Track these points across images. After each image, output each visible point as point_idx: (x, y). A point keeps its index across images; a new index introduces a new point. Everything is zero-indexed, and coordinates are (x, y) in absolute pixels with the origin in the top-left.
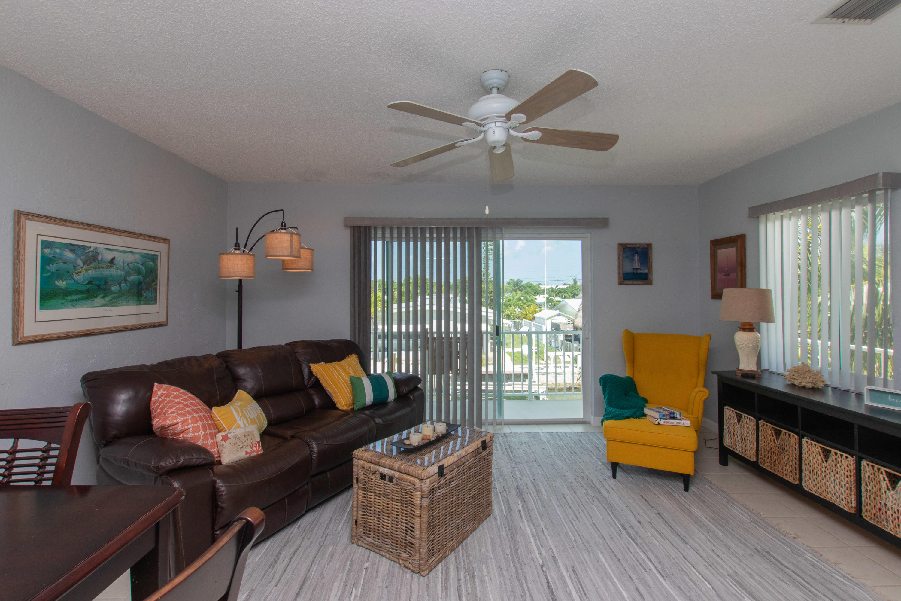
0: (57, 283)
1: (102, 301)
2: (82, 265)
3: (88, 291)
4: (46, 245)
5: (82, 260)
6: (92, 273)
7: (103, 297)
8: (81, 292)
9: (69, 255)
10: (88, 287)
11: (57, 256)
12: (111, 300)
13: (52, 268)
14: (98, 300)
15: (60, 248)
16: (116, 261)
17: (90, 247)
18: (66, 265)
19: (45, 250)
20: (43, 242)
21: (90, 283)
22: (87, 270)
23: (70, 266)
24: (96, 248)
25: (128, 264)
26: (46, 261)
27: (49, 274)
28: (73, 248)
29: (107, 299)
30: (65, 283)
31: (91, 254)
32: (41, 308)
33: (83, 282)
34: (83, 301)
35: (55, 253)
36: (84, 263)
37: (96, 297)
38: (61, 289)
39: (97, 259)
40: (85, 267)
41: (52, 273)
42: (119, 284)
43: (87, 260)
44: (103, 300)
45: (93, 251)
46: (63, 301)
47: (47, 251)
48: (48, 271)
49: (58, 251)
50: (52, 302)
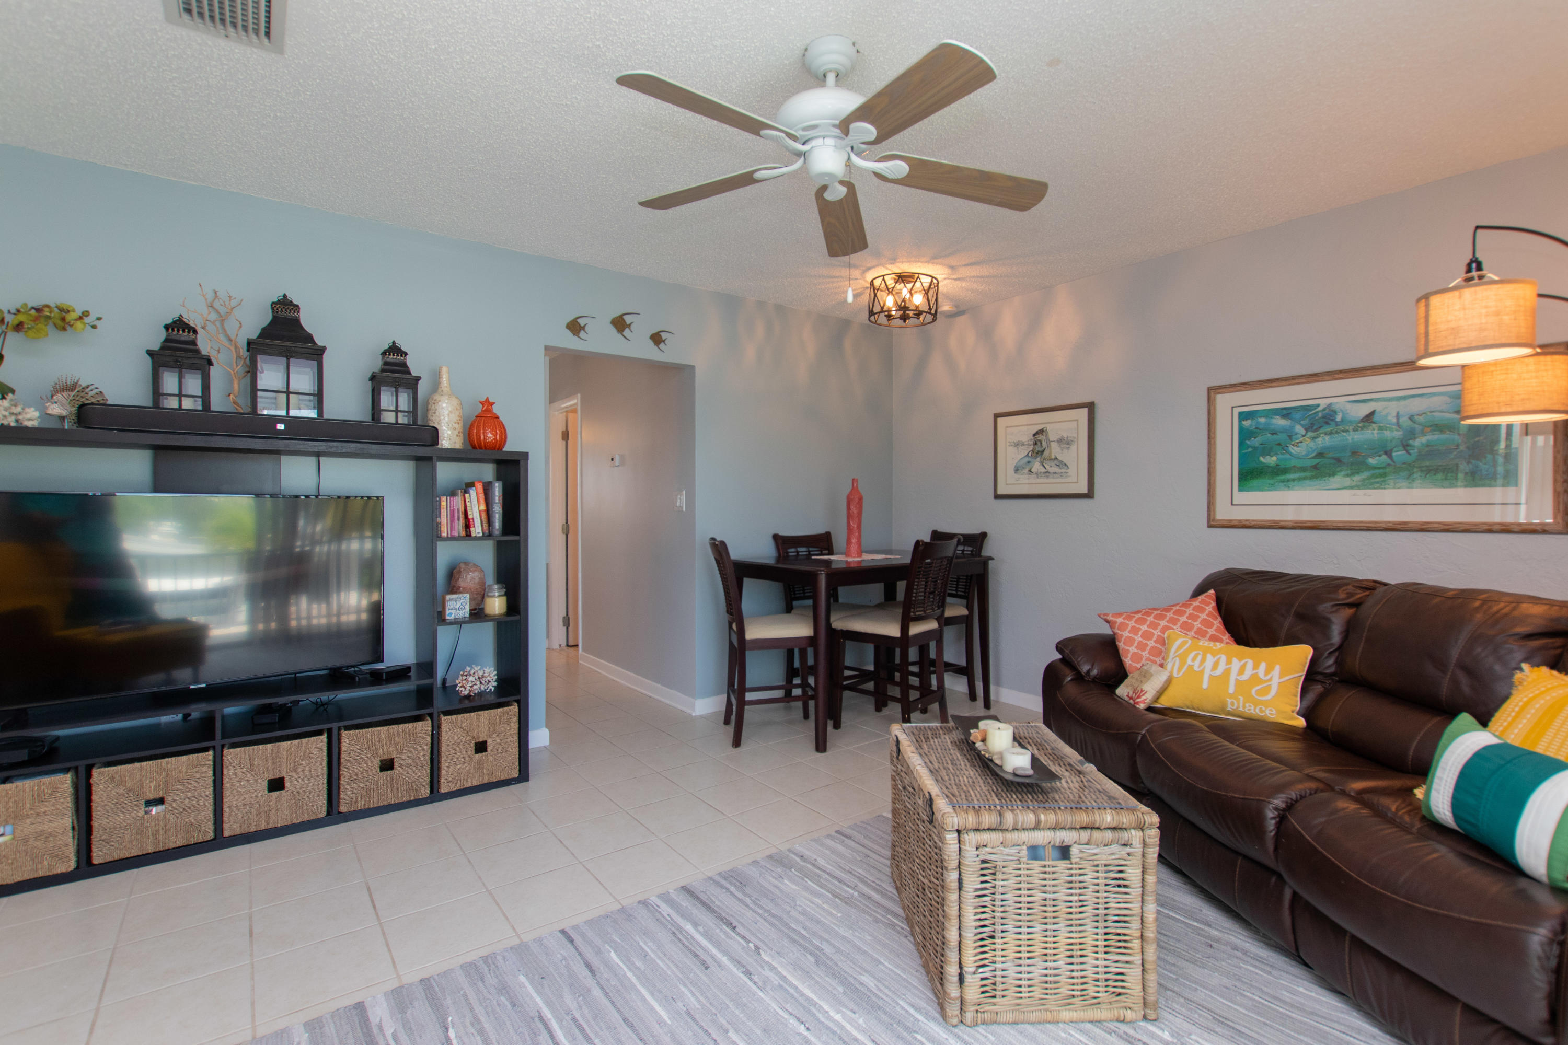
0: (1262, 459)
1: (1347, 481)
2: (1303, 432)
3: (1315, 467)
4: (1243, 416)
5: (1302, 425)
6: (1324, 441)
7: (1348, 475)
8: (1303, 469)
9: (1280, 422)
10: (1316, 461)
11: (1261, 427)
12: (1368, 478)
13: (1256, 442)
14: (1338, 480)
15: (1266, 416)
16: (1376, 418)
17: (1318, 405)
18: (1275, 436)
19: (1244, 423)
20: (1240, 414)
21: (1320, 455)
22: (1314, 438)
23: (1282, 437)
24: (1330, 405)
25: (1411, 418)
26: (1245, 435)
27: (1250, 450)
28: (1286, 413)
29: (1357, 478)
30: (1274, 458)
31: (1320, 415)
32: (1241, 489)
33: (1307, 455)
34: (1307, 482)
35: (1258, 423)
36: (1307, 430)
37: (1334, 475)
38: (1268, 467)
39: (1333, 420)
40: (1310, 434)
41: (1255, 448)
42: (1388, 453)
43: (1312, 425)
44: (1348, 479)
45: (1324, 410)
46: (1271, 482)
47: (1247, 423)
48: (1249, 447)
49: (1262, 420)
50: (1255, 482)
